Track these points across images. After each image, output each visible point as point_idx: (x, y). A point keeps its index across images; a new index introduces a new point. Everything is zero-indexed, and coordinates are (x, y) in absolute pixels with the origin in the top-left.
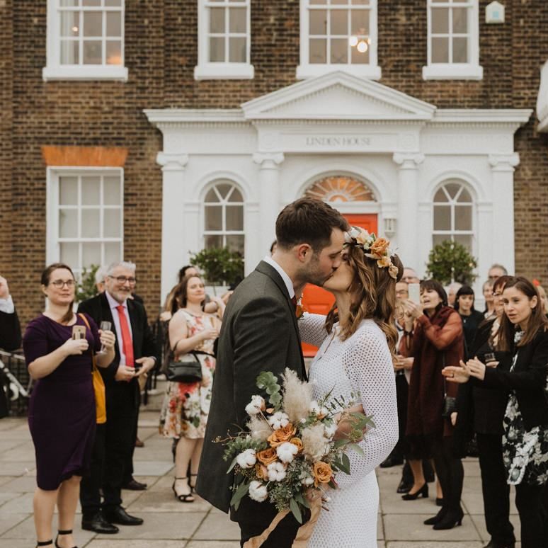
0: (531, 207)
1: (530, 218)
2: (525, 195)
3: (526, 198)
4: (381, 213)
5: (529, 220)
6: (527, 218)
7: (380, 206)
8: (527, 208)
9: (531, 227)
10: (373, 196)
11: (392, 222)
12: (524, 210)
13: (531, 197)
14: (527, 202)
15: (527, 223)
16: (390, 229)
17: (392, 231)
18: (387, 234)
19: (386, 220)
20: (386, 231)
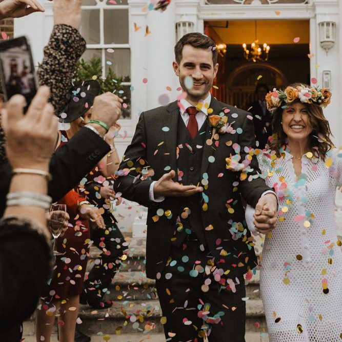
4: (315, 17)
7: (314, 8)
11: (331, 27)
16: (328, 37)
17: (330, 39)
18: (322, 44)
19: (323, 24)
20: (322, 40)
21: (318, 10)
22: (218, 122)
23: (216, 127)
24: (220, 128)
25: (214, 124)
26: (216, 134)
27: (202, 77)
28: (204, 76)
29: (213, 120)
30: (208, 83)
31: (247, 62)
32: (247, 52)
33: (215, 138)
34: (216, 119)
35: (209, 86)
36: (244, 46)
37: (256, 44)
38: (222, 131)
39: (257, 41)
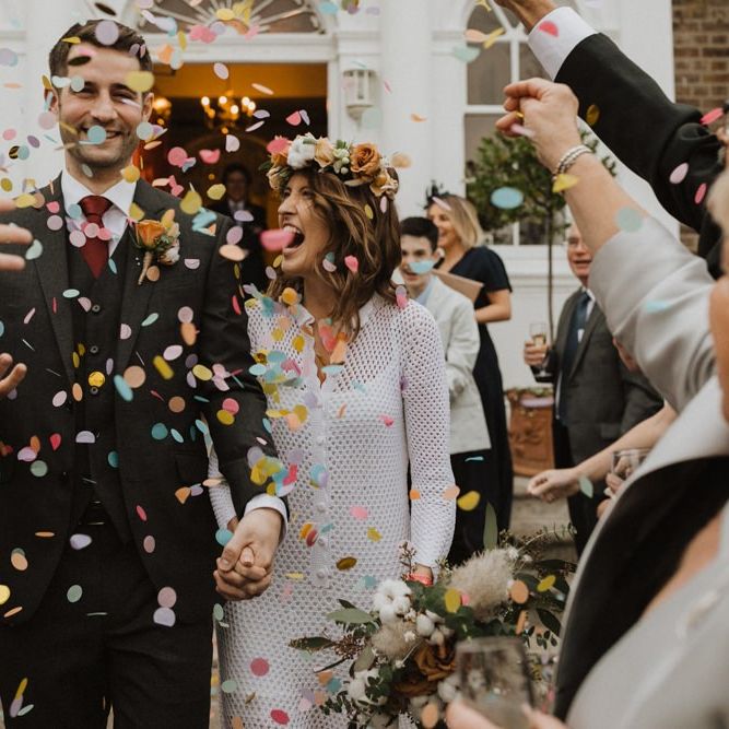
0: (710, 45)
1: (709, 72)
2: (696, 16)
3: (699, 21)
4: (337, 59)
5: (707, 79)
6: (701, 73)
7: (335, 42)
8: (701, 47)
9: (711, 96)
10: (314, 21)
11: (366, 78)
12: (695, 53)
13: (710, 20)
14: (700, 33)
15: (701, 84)
16: (361, 97)
17: (365, 101)
18: (352, 110)
19: (351, 73)
20: (350, 103)
21: (344, 48)
22: (159, 237)
23: (153, 250)
24: (163, 253)
25: (149, 241)
26: (154, 268)
27: (115, 116)
28: (119, 114)
29: (148, 231)
30: (129, 134)
31: (209, 131)
32: (211, 113)
33: (150, 278)
34: (154, 229)
35: (131, 143)
36: (205, 101)
37: (228, 98)
38: (167, 260)
39: (230, 93)
